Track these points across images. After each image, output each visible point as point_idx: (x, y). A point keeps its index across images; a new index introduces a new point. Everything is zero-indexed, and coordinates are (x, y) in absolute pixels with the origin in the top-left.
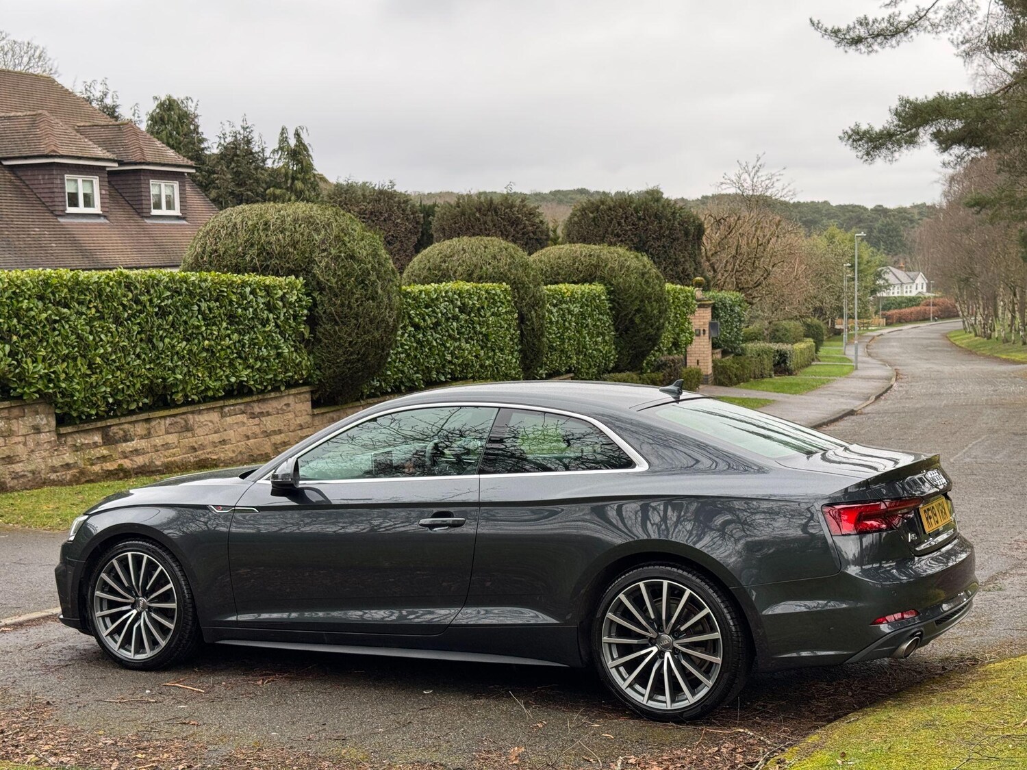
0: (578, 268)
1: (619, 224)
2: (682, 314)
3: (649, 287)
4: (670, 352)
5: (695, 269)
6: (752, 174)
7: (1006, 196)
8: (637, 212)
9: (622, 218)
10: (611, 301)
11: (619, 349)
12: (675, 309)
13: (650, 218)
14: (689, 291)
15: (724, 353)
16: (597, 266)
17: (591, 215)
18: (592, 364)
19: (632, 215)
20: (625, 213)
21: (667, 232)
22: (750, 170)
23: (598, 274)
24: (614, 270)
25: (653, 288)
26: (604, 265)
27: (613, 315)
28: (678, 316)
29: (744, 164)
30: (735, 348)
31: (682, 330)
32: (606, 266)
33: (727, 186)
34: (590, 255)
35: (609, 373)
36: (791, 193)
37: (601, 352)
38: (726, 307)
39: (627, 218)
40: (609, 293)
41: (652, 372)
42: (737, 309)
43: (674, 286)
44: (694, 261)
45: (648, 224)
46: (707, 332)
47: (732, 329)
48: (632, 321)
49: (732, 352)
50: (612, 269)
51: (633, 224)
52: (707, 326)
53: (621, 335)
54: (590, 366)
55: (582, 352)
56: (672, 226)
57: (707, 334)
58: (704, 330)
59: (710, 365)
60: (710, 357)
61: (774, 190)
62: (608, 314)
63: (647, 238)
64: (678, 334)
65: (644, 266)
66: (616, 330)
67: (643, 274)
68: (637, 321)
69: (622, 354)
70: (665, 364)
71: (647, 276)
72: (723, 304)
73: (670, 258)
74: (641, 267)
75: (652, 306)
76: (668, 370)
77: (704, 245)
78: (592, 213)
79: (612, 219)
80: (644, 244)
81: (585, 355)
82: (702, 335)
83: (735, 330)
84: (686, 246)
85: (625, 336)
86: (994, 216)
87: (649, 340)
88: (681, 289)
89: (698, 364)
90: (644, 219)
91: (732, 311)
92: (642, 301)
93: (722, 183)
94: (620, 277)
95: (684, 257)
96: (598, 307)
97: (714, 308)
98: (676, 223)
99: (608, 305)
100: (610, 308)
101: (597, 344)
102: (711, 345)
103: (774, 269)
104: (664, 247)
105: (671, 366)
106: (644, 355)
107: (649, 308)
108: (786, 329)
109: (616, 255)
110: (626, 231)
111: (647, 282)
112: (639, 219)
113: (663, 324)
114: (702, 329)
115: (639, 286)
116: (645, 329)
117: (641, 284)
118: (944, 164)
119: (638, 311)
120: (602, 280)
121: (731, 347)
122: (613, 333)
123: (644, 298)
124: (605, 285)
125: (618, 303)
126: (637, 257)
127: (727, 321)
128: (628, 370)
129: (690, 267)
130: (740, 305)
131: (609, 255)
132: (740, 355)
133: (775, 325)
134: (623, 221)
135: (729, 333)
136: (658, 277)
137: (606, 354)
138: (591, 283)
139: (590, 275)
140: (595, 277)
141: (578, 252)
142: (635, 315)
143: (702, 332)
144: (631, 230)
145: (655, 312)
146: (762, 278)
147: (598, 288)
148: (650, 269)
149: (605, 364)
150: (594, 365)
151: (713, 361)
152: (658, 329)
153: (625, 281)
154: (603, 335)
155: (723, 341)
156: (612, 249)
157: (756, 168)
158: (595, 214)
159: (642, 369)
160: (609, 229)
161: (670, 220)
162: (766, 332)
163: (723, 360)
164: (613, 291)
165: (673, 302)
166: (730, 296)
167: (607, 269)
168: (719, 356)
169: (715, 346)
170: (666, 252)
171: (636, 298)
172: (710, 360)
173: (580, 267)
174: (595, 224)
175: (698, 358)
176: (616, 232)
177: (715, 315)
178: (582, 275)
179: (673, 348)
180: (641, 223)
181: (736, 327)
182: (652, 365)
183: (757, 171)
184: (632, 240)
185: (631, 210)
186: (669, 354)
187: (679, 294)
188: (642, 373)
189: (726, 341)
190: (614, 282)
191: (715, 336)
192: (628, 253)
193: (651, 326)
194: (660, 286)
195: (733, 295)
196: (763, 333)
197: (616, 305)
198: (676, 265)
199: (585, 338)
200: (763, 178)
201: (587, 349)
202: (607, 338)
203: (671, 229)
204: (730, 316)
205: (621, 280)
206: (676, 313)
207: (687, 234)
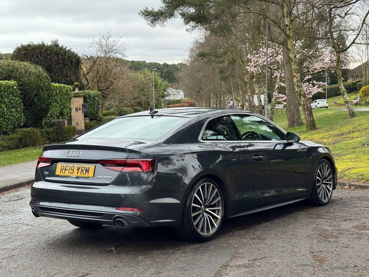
0: (1, 72)
1: (38, 57)
2: (65, 99)
3: (41, 83)
4: (58, 117)
5: (76, 80)
6: (106, 40)
7: (213, 52)
8: (46, 51)
9: (39, 54)
10: (21, 90)
11: (26, 115)
12: (60, 96)
13: (53, 54)
14: (68, 88)
15: (91, 120)
16: (12, 71)
17: (23, 52)
18: (9, 123)
19: (44, 52)
20: (41, 51)
21: (62, 61)
22: (105, 37)
23: (13, 75)
24: (22, 73)
25: (44, 83)
26: (16, 70)
27: (23, 97)
28: (62, 99)
29: (102, 35)
30: (97, 117)
31: (65, 107)
32: (17, 71)
33: (95, 44)
34: (9, 65)
35: (20, 128)
36: (124, 49)
37: (15, 117)
38: (90, 97)
39: (41, 54)
40: (20, 85)
41: (48, 127)
42: (97, 99)
43: (60, 85)
44: (76, 76)
45: (52, 57)
46: (81, 109)
47: (94, 108)
48: (33, 100)
49: (95, 119)
50: (21, 73)
51: (44, 57)
52: (81, 106)
53: (27, 108)
54: (8, 124)
55: (2, 116)
56: (64, 58)
57: (81, 110)
58: (80, 108)
59: (83, 125)
60: (83, 121)
61: (116, 47)
62: (19, 97)
63: (52, 64)
64: (63, 109)
65: (39, 72)
66: (25, 106)
67: (39, 76)
68: (36, 100)
69: (28, 118)
70: (54, 124)
71: (41, 77)
72: (89, 96)
73: (64, 74)
74: (38, 72)
75: (44, 93)
76: (56, 127)
77: (82, 69)
78: (23, 51)
79: (34, 54)
80: (50, 67)
81: (4, 118)
82: (79, 110)
83: (96, 108)
84: (71, 69)
85: (29, 108)
86: (209, 61)
87: (43, 110)
88: (64, 86)
89: (77, 125)
90: (50, 55)
91: (94, 99)
92: (38, 90)
93: (93, 43)
94: (26, 77)
95: (70, 73)
96: (12, 93)
97: (85, 98)
98: (66, 57)
99: (19, 92)
100: (20, 93)
101: (12, 113)
102: (83, 116)
103: (115, 81)
104: (60, 68)
105: (58, 125)
106: (41, 119)
107: (42, 94)
108: (125, 111)
109: (23, 66)
110: (41, 60)
111: (41, 80)
112: (48, 54)
113: (51, 103)
114: (79, 108)
115: (36, 82)
116: (40, 105)
117: (37, 81)
118: (187, 30)
119: (36, 95)
120: (15, 78)
121: (94, 117)
122: (22, 107)
123: (39, 88)
124: (17, 81)
125: (25, 91)
126: (36, 68)
127: (91, 104)
128: (32, 127)
129: (74, 78)
130: (98, 97)
131: (19, 66)
132: (99, 121)
133: (121, 109)
134: (39, 55)
135: (93, 110)
136: (47, 78)
137: (18, 118)
138: (9, 80)
139: (9, 76)
140: (11, 77)
141: (2, 64)
142: (34, 97)
143: (79, 109)
144: (43, 60)
145: (45, 96)
146: (110, 85)
147: (12, 82)
148: (43, 74)
149: (18, 123)
150: (11, 124)
151: (85, 123)
152: (48, 105)
153: (28, 79)
154: (16, 108)
155: (90, 114)
156: (21, 63)
157: (108, 37)
158: (25, 52)
159: (42, 126)
160: (33, 59)
161: (63, 56)
162: (116, 112)
163: (90, 123)
164: (21, 85)
165: (59, 93)
166: (93, 92)
167: (18, 72)
168: (88, 121)
169: (85, 116)
170: (61, 71)
171: (35, 88)
172: (83, 123)
173: (3, 72)
174: (25, 57)
175: (78, 122)
176: (36, 60)
177: (85, 101)
178: (4, 76)
179: (60, 116)
180: (49, 56)
181: (96, 107)
182: (48, 124)
183: (108, 38)
184: (44, 65)
185: (43, 50)
186: (58, 119)
187: (63, 88)
188: (42, 129)
189: (92, 114)
190: (22, 79)
191: (85, 111)
192: (30, 65)
193: (44, 103)
194: (48, 82)
195: (94, 92)
196: (115, 112)
197: (24, 92)
198: (66, 77)
199: (3, 109)
200: (111, 42)
201: (5, 115)
202: (19, 109)
203: (63, 60)
204: (93, 102)
205: (26, 79)
206: (62, 98)
207: (72, 63)
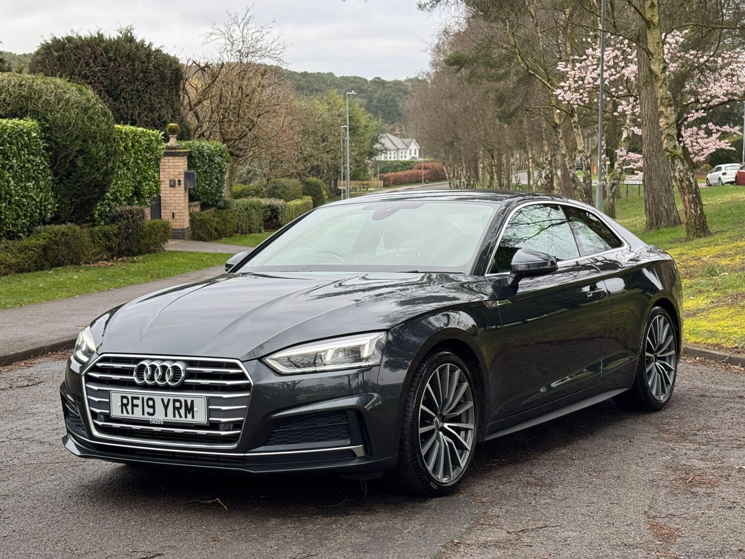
0: (5, 100)
1: (87, 64)
2: (145, 160)
3: (93, 124)
4: (130, 201)
5: (173, 116)
6: (242, 26)
7: (483, 56)
8: (107, 53)
9: (91, 58)
10: (48, 140)
11: (59, 196)
12: (134, 153)
13: (121, 59)
14: (153, 135)
15: (204, 206)
16: (28, 98)
17: (56, 54)
18: (21, 213)
19: (101, 55)
20: (95, 52)
21: (141, 75)
22: (240, 21)
23: (30, 107)
24: (50, 103)
25: (98, 126)
26: (36, 97)
27: (51, 157)
28: (139, 161)
29: (234, 16)
30: (217, 201)
31: (145, 178)
32: (40, 97)
33: (217, 36)
34: (21, 85)
35: (45, 223)
36: (281, 47)
37: (35, 200)
38: (203, 156)
39: (96, 58)
40: (45, 130)
41: (106, 224)
42: (218, 159)
43: (133, 128)
44: (172, 107)
45: (119, 66)
46: (183, 183)
47: (211, 181)
48: (73, 163)
49: (213, 206)
50: (48, 102)
51: (103, 66)
52: (183, 176)
53: (61, 181)
54: (18, 216)
55: (6, 198)
56: (147, 69)
57: (183, 185)
58: (179, 181)
59: (187, 218)
60: (187, 210)
61: (264, 42)
62: (43, 155)
63: (119, 81)
64: (140, 183)
65: (88, 100)
66: (55, 175)
67: (86, 110)
68: (80, 163)
69: (63, 203)
70: (121, 216)
71: (90, 112)
72: (200, 153)
73: (145, 103)
74: (84, 102)
75: (97, 147)
76: (125, 222)
77: (187, 93)
78: (56, 51)
79: (80, 59)
80: (116, 87)
81: (10, 202)
82: (177, 186)
83: (216, 181)
84: (162, 91)
85: (66, 181)
86: (472, 74)
87: (96, 186)
88: (143, 132)
89: (173, 217)
90: (115, 60)
91: (212, 161)
92: (84, 141)
93: (211, 34)
94: (58, 112)
95: (159, 102)
96: (27, 146)
97: (190, 157)
98: (151, 65)
99: (42, 144)
100: (45, 148)
101: (27, 190)
102: (187, 197)
103: (259, 119)
104: (138, 91)
105: (128, 218)
106: (91, 204)
107: (94, 150)
108: (285, 187)
109: (52, 86)
110: (95, 72)
111: (91, 118)
112: (110, 59)
113: (113, 169)
114: (177, 180)
115: (80, 123)
116: (90, 174)
117: (83, 121)
118: (420, 6)
119: (80, 152)
120: (35, 115)
121: (212, 200)
122: (50, 178)
123: (87, 137)
124: (39, 120)
125: (56, 142)
126: (80, 91)
127: (205, 172)
128: (71, 221)
129: (167, 113)
130: (221, 156)
131: (43, 86)
132: (223, 209)
133: (274, 183)
134: (91, 61)
135: (209, 185)
136: (105, 114)
137: (41, 202)
138: (21, 118)
139: (21, 109)
140: (27, 111)
141: (6, 82)
142: (77, 156)
143: (177, 183)
144: (100, 71)
145: (101, 153)
146: (247, 130)
147: (28, 123)
148: (95, 104)
149: (40, 214)
150: (25, 215)
151: (190, 214)
152: (106, 174)
153: (63, 119)
154: (36, 179)
155: (202, 193)
156: (49, 79)
157: (246, 19)
158: (60, 53)
159: (94, 220)
160: (76, 70)
161: (144, 62)
163: (203, 213)
164: (48, 129)
165: (133, 146)
166: (208, 146)
167: (41, 101)
168: (198, 209)
169: (192, 198)
170: (140, 96)
171: (77, 137)
172: (187, 213)
173: (8, 99)
174: (61, 64)
175: (174, 211)
176: (83, 73)
177: (191, 165)
178: (10, 108)
179: (135, 198)
180: (112, 64)
181: (217, 178)
182: (106, 217)
183: (247, 23)
184: (103, 83)
185: (100, 50)
186: (130, 204)
187: (140, 137)
188: (94, 226)
189: (206, 193)
190: (49, 117)
191: (192, 187)
192: (68, 85)
193: (98, 170)
194: (107, 123)
195: (213, 144)
196: (262, 189)
197: (54, 144)
198: (151, 110)
199: (8, 182)
200: (253, 31)
201: (11, 196)
202: (42, 183)
203: (145, 72)
204: (209, 166)
205: (59, 115)
206: (138, 159)
207: (163, 78)
